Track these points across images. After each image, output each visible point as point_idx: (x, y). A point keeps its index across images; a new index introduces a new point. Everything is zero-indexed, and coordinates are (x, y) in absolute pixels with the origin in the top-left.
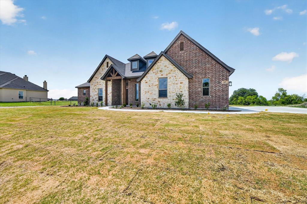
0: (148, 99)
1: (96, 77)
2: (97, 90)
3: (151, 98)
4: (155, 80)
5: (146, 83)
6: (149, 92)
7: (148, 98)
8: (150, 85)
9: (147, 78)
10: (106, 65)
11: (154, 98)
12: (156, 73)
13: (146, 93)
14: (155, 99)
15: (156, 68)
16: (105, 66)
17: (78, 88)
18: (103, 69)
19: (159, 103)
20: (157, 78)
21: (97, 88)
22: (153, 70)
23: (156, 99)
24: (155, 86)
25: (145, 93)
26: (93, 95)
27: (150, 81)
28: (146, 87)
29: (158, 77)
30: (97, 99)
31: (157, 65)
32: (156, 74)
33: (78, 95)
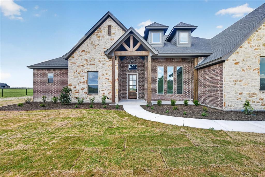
0: (241, 94)
1: (84, 51)
2: (86, 75)
3: (245, 93)
4: (254, 60)
5: (236, 63)
6: (243, 82)
7: (239, 92)
8: (245, 69)
9: (237, 54)
10: (106, 30)
11: (252, 92)
12: (256, 47)
13: (236, 83)
14: (253, 94)
15: (255, 38)
16: (103, 32)
17: (34, 69)
18: (99, 37)
19: (261, 101)
20: (258, 57)
21: (86, 70)
22: (250, 42)
23: (255, 94)
24: (254, 70)
25: (234, 83)
26: (75, 83)
27: (244, 60)
28: (237, 72)
29: (260, 55)
30: (86, 90)
31: (257, 33)
32: (256, 49)
33: (34, 82)
